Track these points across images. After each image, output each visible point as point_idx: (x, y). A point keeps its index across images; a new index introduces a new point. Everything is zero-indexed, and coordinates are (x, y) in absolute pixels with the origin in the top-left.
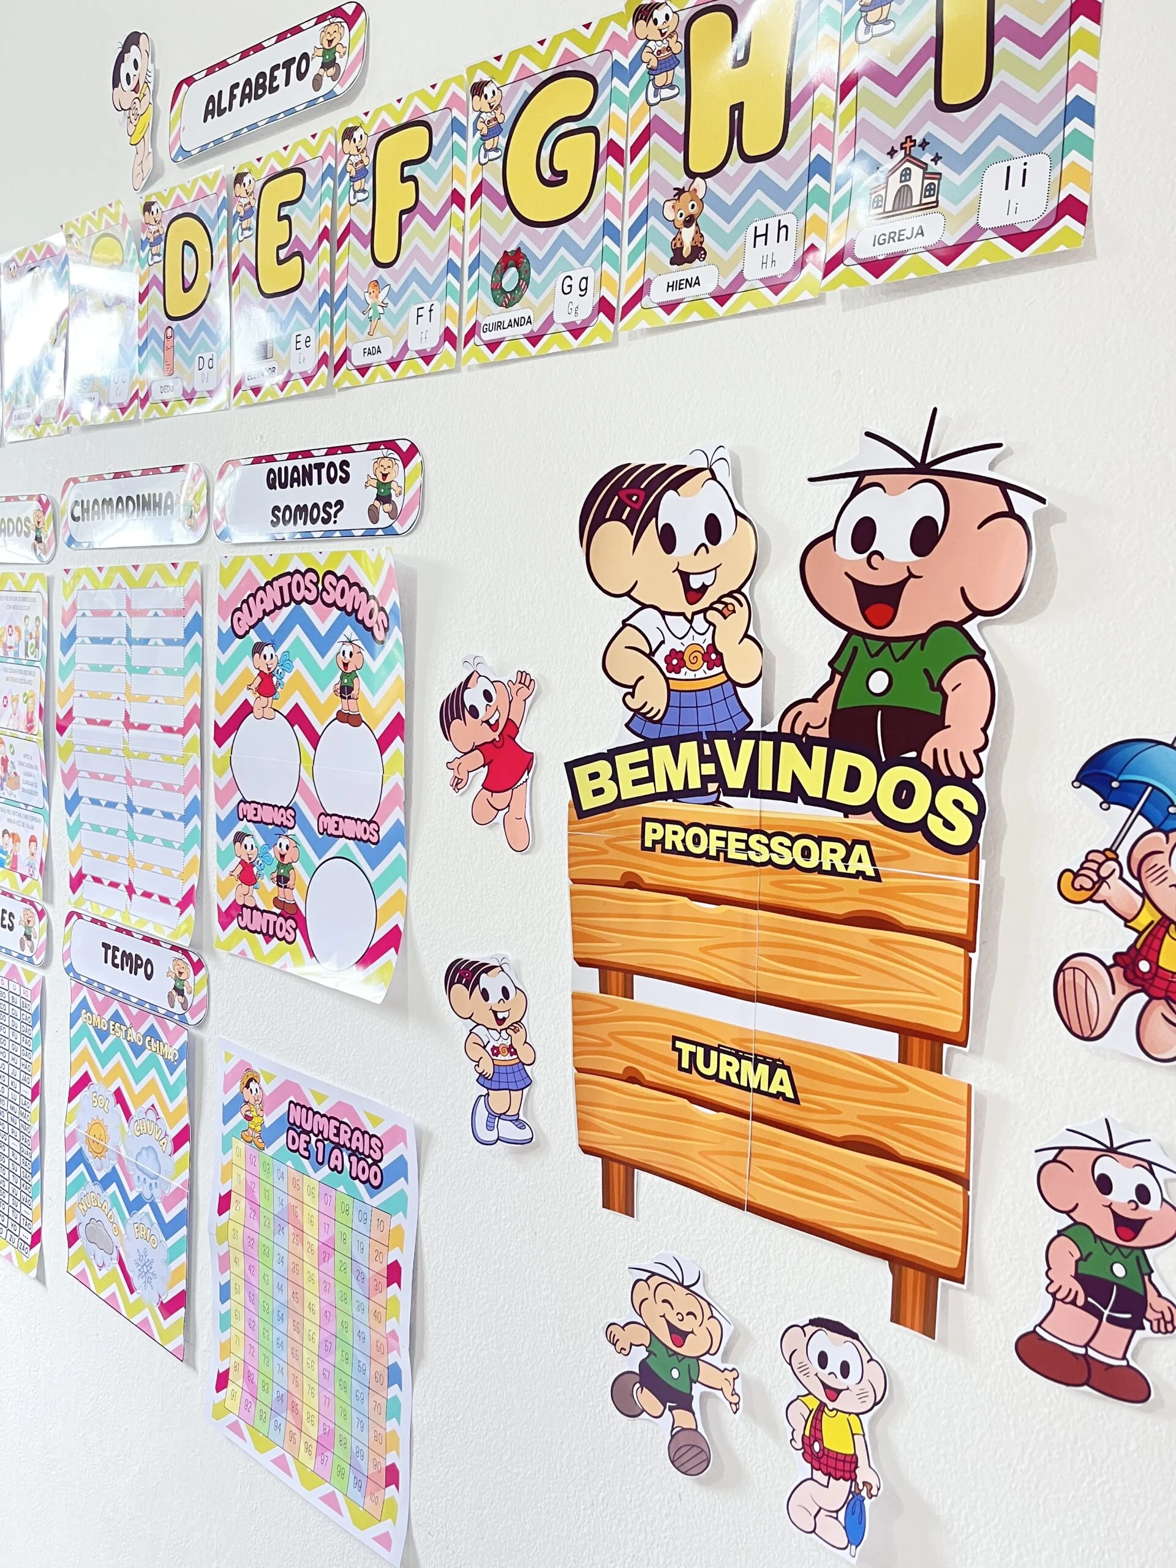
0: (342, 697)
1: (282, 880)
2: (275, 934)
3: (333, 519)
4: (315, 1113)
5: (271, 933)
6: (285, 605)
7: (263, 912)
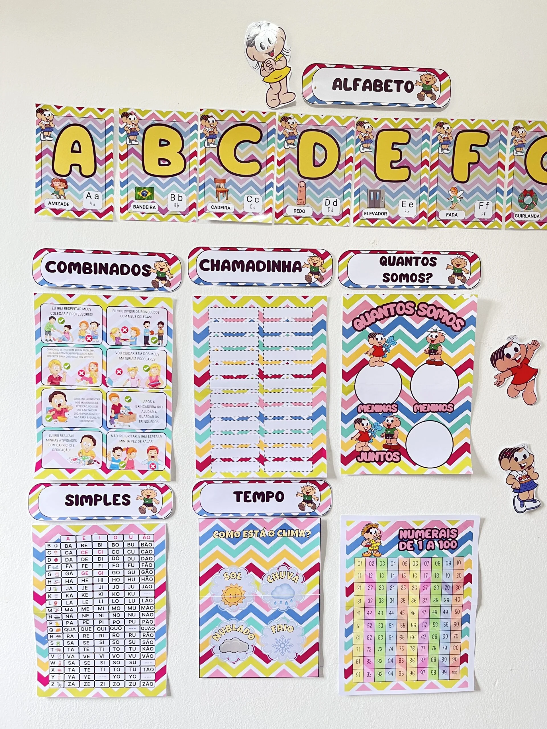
0: (429, 354)
1: (389, 435)
2: (385, 460)
3: (426, 281)
4: (415, 530)
5: (382, 459)
6: (390, 316)
7: (375, 452)
